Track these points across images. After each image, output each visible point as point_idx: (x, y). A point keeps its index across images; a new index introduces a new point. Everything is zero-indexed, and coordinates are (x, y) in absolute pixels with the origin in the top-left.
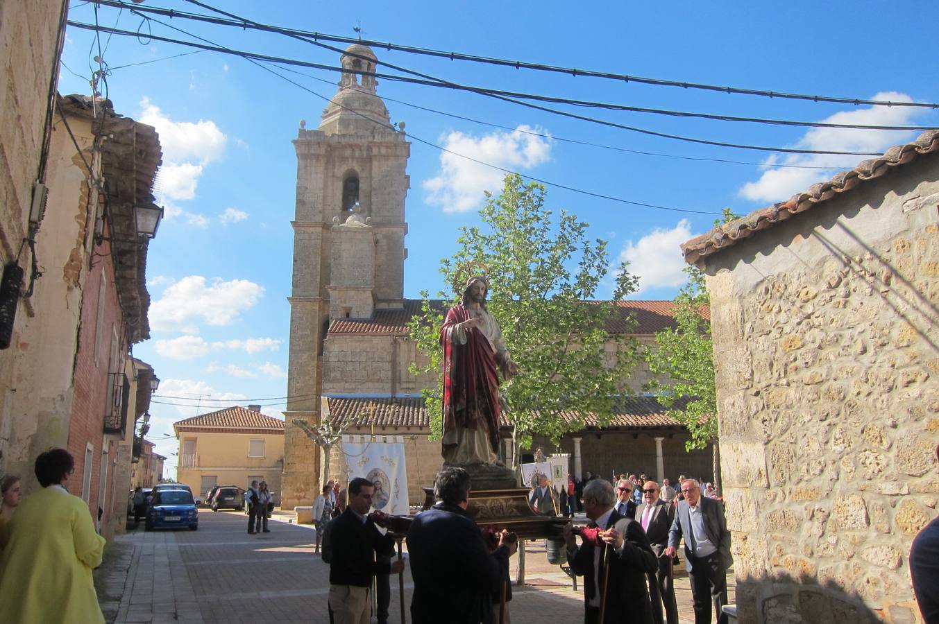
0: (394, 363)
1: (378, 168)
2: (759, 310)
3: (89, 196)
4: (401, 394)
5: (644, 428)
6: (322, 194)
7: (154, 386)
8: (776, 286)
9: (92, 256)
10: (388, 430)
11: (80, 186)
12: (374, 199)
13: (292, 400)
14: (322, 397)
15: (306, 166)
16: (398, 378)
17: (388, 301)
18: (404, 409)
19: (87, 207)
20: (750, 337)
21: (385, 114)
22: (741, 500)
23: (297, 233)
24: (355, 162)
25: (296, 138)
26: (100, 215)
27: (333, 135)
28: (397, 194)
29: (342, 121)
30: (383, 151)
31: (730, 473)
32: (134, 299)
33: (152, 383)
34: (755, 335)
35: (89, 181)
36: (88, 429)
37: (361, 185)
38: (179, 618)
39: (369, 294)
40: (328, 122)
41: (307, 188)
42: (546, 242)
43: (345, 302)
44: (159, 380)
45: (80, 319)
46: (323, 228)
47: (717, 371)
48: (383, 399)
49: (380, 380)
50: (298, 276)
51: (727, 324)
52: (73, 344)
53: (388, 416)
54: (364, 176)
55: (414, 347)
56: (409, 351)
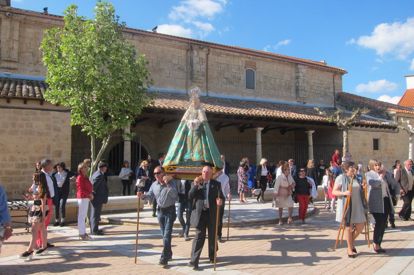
55: (17, 25)
56: (12, 29)
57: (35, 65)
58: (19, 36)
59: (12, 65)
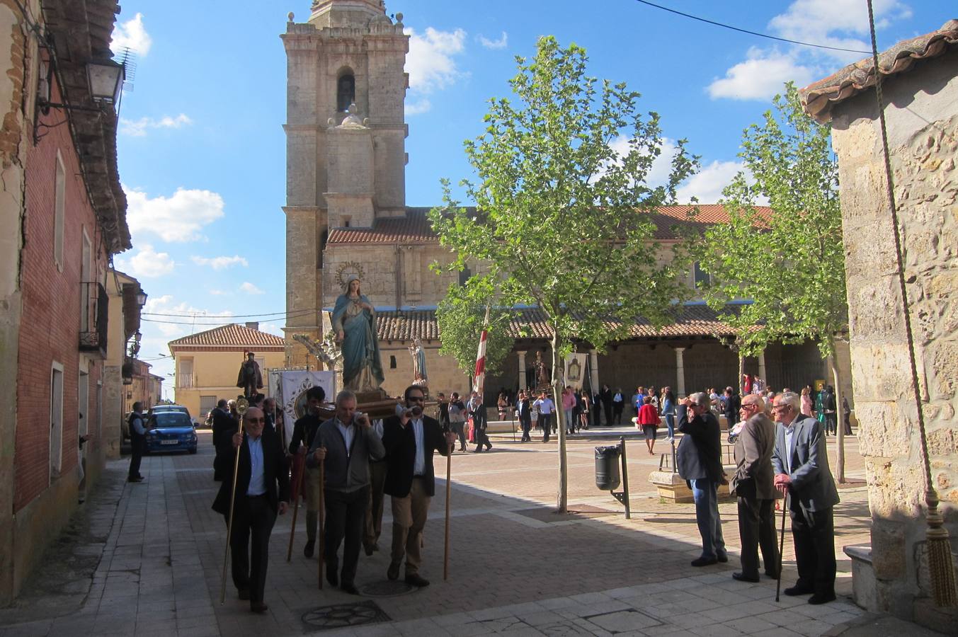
0: (398, 274)
1: (375, 65)
2: (917, 169)
3: (25, 47)
4: (406, 307)
5: (664, 338)
6: (314, 95)
7: (141, 301)
8: (948, 132)
9: (35, 127)
10: (394, 345)
11: (11, 32)
12: (371, 99)
13: (292, 315)
14: (323, 311)
15: (296, 64)
16: (402, 289)
17: (389, 209)
18: (411, 322)
19: (24, 61)
20: (902, 205)
21: (380, 5)
22: (883, 417)
23: (289, 137)
24: (349, 58)
25: (285, 32)
26: (44, 75)
27: (325, 29)
28: (396, 93)
29: (333, 13)
30: (380, 45)
31: (867, 384)
32: (108, 199)
33: (139, 298)
34: (910, 202)
35: (24, 26)
36: (51, 345)
37: (356, 84)
38: (173, 563)
39: (369, 202)
40: (318, 15)
41: (298, 88)
42: (590, 116)
43: (344, 211)
44: (146, 295)
45: (23, 205)
46: (317, 131)
47: (849, 254)
48: (387, 312)
49: (383, 292)
50: (293, 184)
51: (866, 190)
52: (16, 235)
53: (394, 329)
54: (360, 73)
55: (418, 257)
56: (414, 261)
57: (437, 293)
58: (421, 266)
59: (417, 297)
